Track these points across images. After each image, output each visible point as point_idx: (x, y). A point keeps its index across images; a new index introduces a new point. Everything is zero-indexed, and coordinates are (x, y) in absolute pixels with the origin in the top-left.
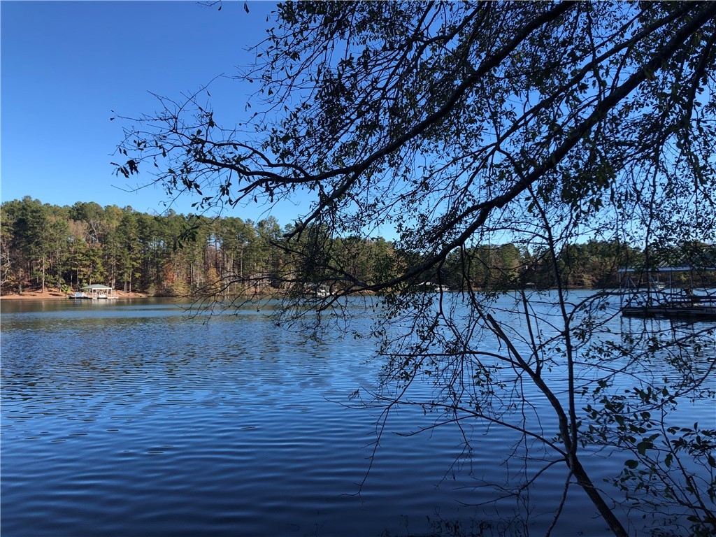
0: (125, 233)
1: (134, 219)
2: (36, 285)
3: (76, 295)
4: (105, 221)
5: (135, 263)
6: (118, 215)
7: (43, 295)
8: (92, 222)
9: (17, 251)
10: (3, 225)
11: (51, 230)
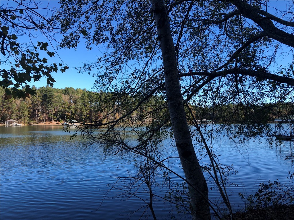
0: (83, 99)
1: (87, 94)
2: (50, 120)
3: (65, 124)
4: (76, 95)
5: (87, 111)
6: (81, 92)
7: (53, 123)
8: (71, 95)
9: (44, 106)
10: (39, 96)
11: (56, 99)
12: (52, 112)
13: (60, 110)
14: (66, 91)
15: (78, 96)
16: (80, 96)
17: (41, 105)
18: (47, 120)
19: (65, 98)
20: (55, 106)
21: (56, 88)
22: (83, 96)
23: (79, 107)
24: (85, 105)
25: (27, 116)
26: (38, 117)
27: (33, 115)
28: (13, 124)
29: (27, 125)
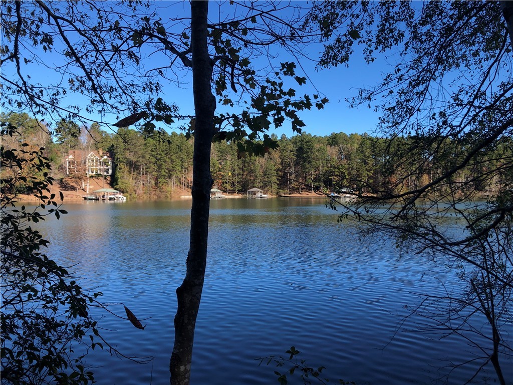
0: (362, 152)
1: (368, 142)
2: (308, 188)
3: (332, 194)
4: (349, 145)
5: (369, 173)
6: (357, 140)
7: (313, 194)
8: (341, 146)
9: (299, 167)
10: (291, 151)
11: (317, 153)
12: (311, 176)
13: (324, 171)
14: (333, 140)
15: (353, 147)
16: (356, 146)
17: (295, 165)
18: (304, 188)
19: (332, 152)
20: (316, 165)
21: (318, 136)
22: (362, 147)
23: (355, 166)
24: (365, 163)
25: (275, 183)
26: (290, 183)
27: (283, 182)
28: (257, 194)
29: (275, 196)
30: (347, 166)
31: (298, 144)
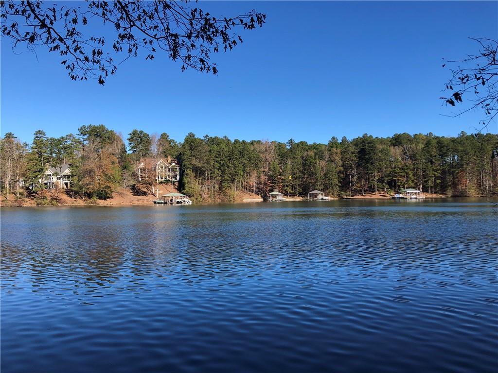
0: (428, 152)
1: (434, 142)
2: (372, 190)
3: (397, 196)
4: (414, 145)
5: (436, 173)
6: (422, 140)
7: (376, 196)
8: (405, 146)
9: (361, 168)
10: (352, 153)
11: (380, 155)
12: (375, 177)
13: (388, 172)
14: (397, 141)
15: (418, 147)
16: (421, 146)
17: (357, 167)
18: (367, 190)
19: (396, 152)
20: (379, 166)
21: (380, 137)
22: (428, 146)
23: (421, 166)
24: (432, 163)
25: (337, 185)
26: (353, 185)
27: (345, 184)
28: (318, 197)
29: (337, 199)
30: (412, 167)
31: (359, 146)
